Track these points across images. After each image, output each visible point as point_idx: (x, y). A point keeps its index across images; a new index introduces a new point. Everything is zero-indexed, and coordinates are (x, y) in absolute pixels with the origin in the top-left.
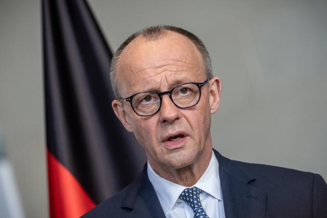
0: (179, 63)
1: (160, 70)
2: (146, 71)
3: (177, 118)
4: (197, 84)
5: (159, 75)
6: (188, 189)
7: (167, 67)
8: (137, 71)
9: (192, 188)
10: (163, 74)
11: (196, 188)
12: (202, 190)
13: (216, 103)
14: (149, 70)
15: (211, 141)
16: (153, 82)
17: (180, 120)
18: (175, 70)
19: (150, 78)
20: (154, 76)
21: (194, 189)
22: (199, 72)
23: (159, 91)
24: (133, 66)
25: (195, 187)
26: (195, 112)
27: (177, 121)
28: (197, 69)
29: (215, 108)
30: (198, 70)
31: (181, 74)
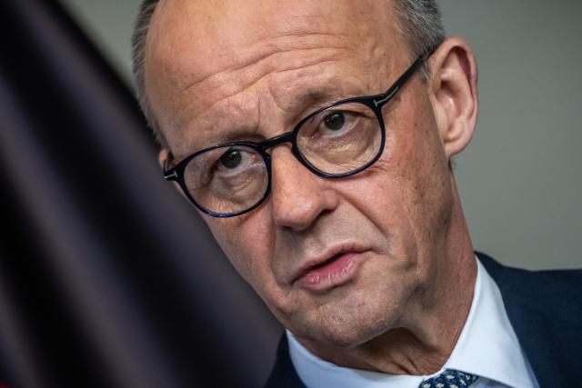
0: (311, 40)
1: (251, 73)
2: (211, 80)
3: (326, 212)
4: (368, 101)
5: (253, 88)
6: (430, 381)
7: (272, 60)
8: (187, 82)
9: (443, 376)
10: (263, 84)
11: (454, 372)
12: (471, 376)
13: (463, 118)
14: (220, 77)
15: (466, 231)
16: (236, 113)
17: (335, 214)
18: (298, 63)
19: (225, 102)
20: (235, 93)
21: (450, 377)
22: (379, 52)
23: (260, 136)
24: (174, 68)
25: (450, 371)
26: (382, 178)
27: (326, 219)
28: (370, 42)
29: (462, 132)
30: (373, 48)
31: (322, 72)
